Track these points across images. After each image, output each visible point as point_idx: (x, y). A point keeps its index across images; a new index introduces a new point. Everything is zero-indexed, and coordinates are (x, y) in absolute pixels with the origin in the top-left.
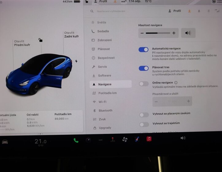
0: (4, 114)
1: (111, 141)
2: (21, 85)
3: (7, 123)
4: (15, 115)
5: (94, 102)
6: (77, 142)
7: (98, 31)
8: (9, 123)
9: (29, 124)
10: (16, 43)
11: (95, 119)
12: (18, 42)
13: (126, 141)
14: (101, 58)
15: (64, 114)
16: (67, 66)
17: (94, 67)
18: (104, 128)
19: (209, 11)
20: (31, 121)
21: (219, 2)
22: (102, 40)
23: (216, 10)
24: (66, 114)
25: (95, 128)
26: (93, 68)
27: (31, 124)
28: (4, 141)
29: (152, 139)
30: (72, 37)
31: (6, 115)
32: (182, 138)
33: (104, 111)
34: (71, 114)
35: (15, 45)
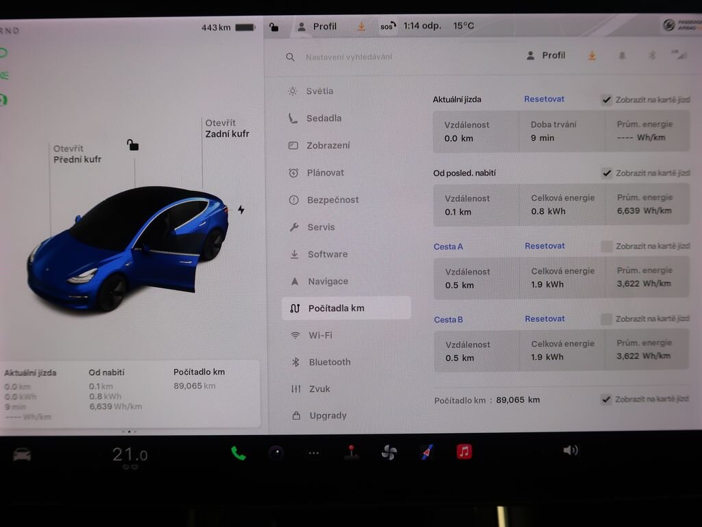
0: (21, 370)
1: (346, 457)
2: (74, 280)
3: (28, 397)
4: (55, 374)
5: (295, 334)
6: (242, 458)
7: (310, 118)
8: (34, 396)
9: (96, 402)
10: (60, 154)
11: (296, 389)
12: (66, 149)
13: (392, 458)
14: (316, 201)
15: (203, 372)
16: (213, 224)
17: (295, 226)
18: (325, 417)
19: (653, 55)
20: (102, 391)
21: (684, 28)
22: (320, 146)
23: (677, 51)
24: (208, 373)
25: (296, 417)
26: (291, 230)
27: (102, 401)
28: (19, 451)
29: (474, 451)
30: (227, 135)
31: (25, 374)
32: (567, 450)
33: (324, 363)
34: (222, 372)
35: (56, 159)
